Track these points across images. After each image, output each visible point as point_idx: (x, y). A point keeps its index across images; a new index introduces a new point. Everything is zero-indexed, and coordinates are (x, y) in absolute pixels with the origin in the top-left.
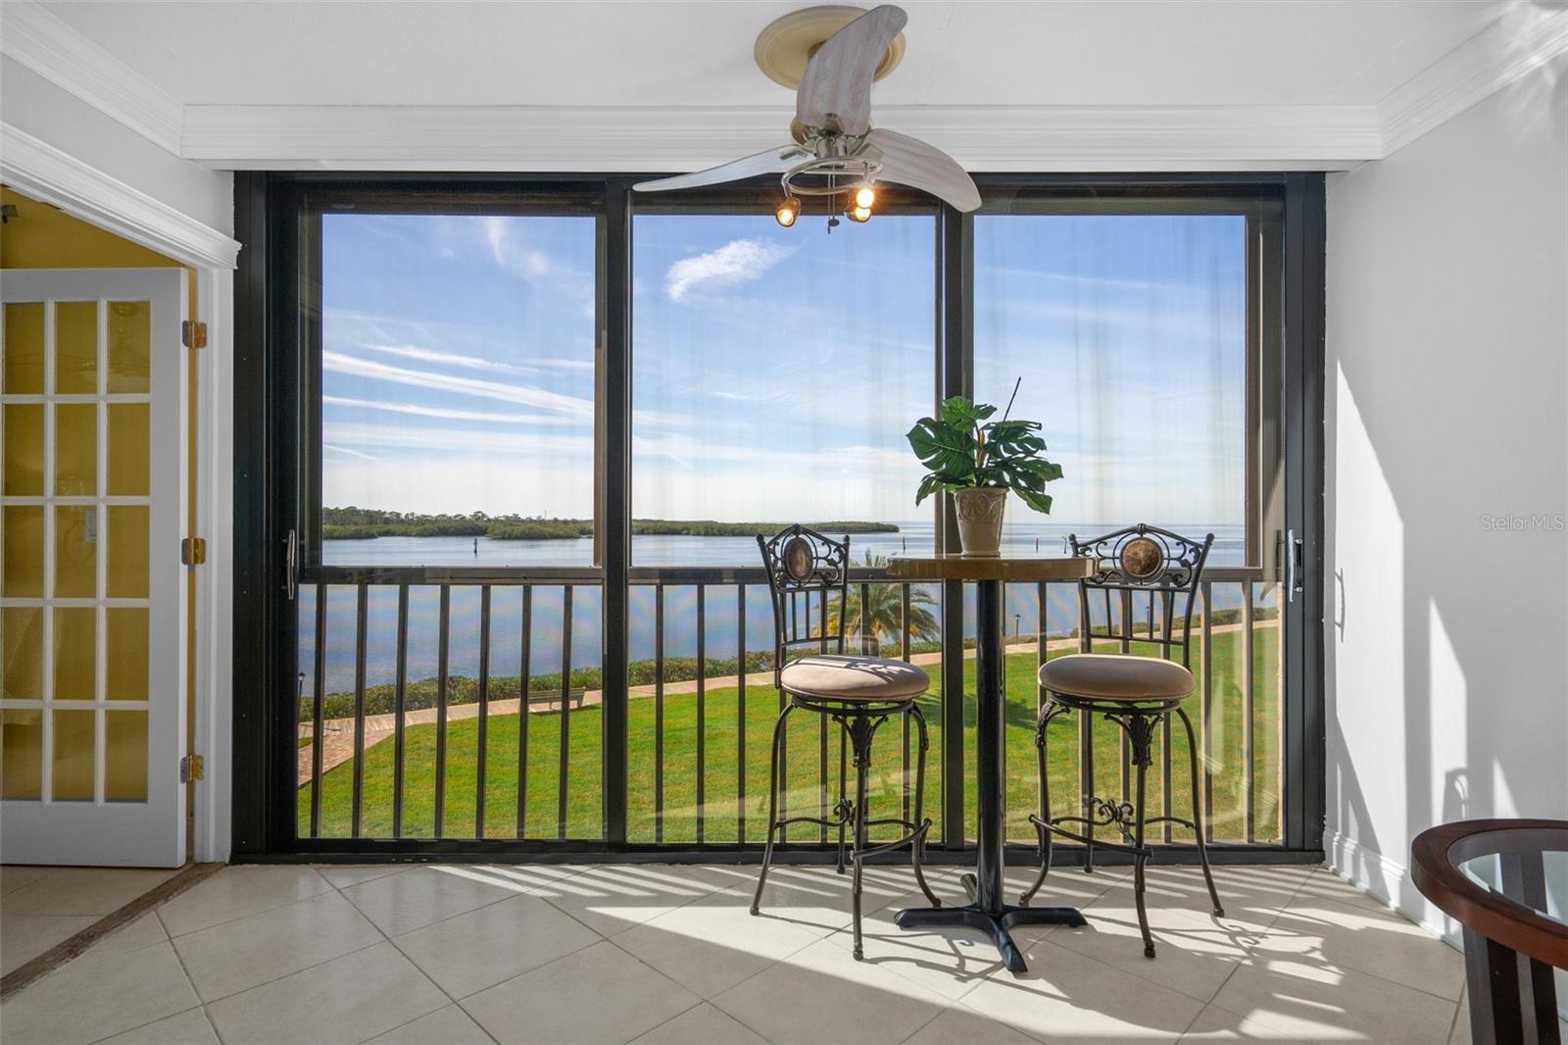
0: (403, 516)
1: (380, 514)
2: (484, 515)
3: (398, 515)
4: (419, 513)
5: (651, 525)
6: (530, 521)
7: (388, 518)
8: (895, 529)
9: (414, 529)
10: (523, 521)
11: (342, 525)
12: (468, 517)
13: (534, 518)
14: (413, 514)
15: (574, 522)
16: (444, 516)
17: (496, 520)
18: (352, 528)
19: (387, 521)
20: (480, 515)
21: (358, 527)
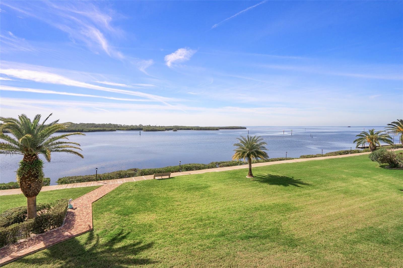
0: (122, 125)
1: (117, 125)
2: (142, 125)
3: (121, 125)
4: (126, 125)
5: (183, 127)
6: (153, 126)
7: (118, 126)
8: (245, 128)
9: (125, 129)
10: (151, 127)
11: (108, 128)
12: (138, 126)
13: (154, 126)
14: (125, 125)
15: (164, 127)
16: (132, 125)
17: (145, 126)
18: (110, 129)
19: (118, 127)
20: (141, 125)
21: (112, 128)
